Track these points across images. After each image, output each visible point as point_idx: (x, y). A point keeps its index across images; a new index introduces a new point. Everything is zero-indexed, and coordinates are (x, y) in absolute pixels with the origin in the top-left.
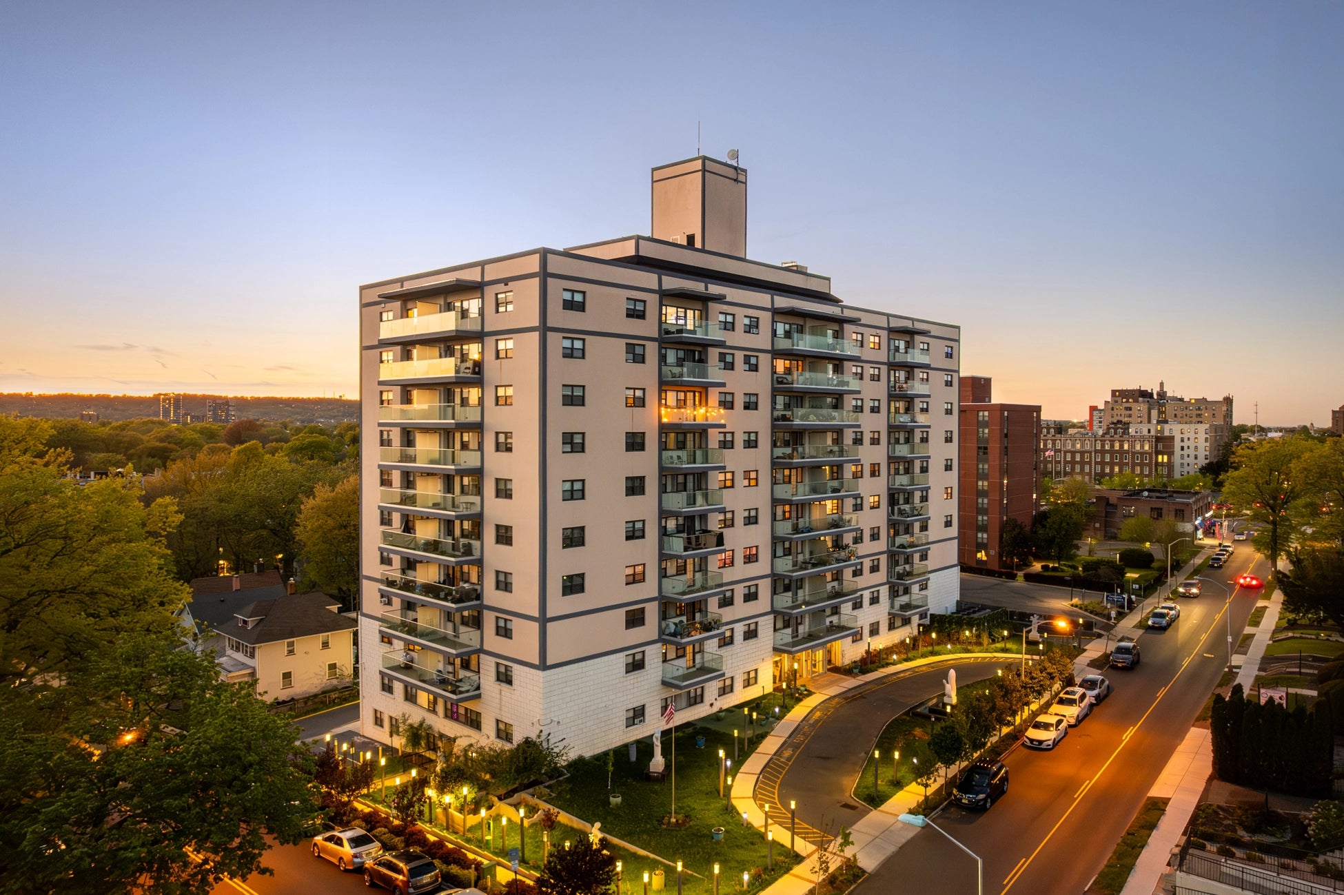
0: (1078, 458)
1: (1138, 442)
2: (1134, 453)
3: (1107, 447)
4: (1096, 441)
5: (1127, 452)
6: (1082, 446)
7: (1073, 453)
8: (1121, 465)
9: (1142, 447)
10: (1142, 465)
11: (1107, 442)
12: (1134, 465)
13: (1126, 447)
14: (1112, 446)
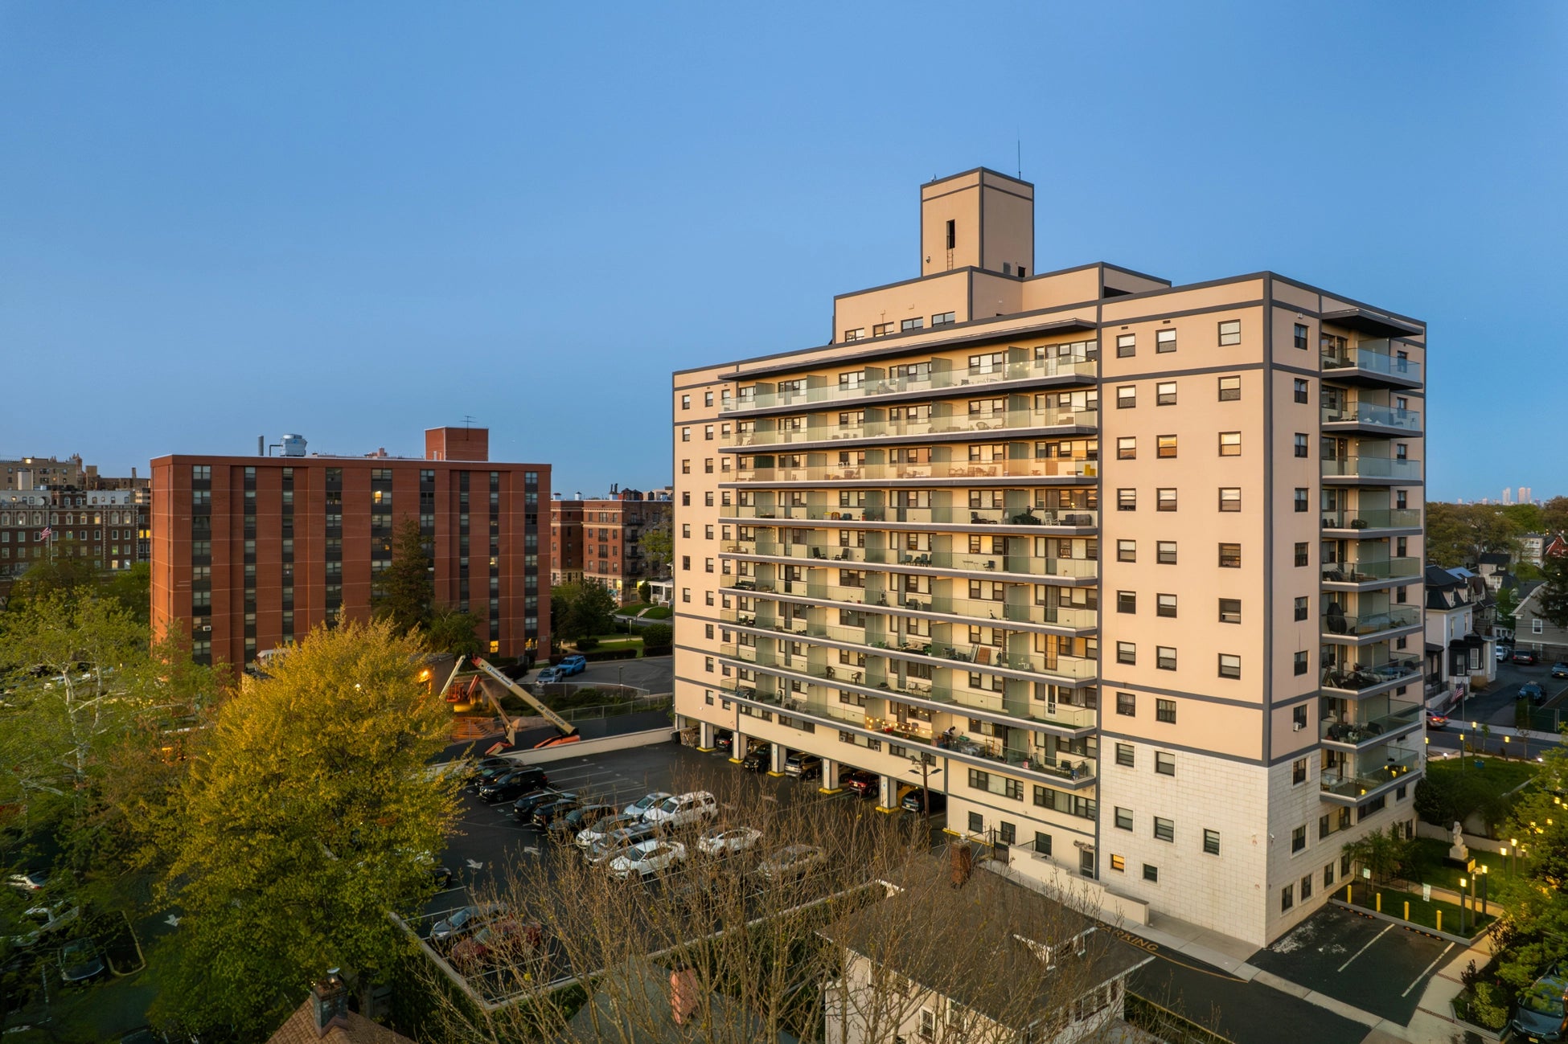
0: (22, 538)
1: (115, 513)
2: (109, 529)
3: (70, 522)
4: (51, 513)
5: (100, 527)
6: (29, 521)
7: (14, 532)
8: (91, 544)
9: (122, 520)
10: (121, 544)
11: (69, 514)
12: (110, 544)
13: (97, 521)
14: (77, 520)
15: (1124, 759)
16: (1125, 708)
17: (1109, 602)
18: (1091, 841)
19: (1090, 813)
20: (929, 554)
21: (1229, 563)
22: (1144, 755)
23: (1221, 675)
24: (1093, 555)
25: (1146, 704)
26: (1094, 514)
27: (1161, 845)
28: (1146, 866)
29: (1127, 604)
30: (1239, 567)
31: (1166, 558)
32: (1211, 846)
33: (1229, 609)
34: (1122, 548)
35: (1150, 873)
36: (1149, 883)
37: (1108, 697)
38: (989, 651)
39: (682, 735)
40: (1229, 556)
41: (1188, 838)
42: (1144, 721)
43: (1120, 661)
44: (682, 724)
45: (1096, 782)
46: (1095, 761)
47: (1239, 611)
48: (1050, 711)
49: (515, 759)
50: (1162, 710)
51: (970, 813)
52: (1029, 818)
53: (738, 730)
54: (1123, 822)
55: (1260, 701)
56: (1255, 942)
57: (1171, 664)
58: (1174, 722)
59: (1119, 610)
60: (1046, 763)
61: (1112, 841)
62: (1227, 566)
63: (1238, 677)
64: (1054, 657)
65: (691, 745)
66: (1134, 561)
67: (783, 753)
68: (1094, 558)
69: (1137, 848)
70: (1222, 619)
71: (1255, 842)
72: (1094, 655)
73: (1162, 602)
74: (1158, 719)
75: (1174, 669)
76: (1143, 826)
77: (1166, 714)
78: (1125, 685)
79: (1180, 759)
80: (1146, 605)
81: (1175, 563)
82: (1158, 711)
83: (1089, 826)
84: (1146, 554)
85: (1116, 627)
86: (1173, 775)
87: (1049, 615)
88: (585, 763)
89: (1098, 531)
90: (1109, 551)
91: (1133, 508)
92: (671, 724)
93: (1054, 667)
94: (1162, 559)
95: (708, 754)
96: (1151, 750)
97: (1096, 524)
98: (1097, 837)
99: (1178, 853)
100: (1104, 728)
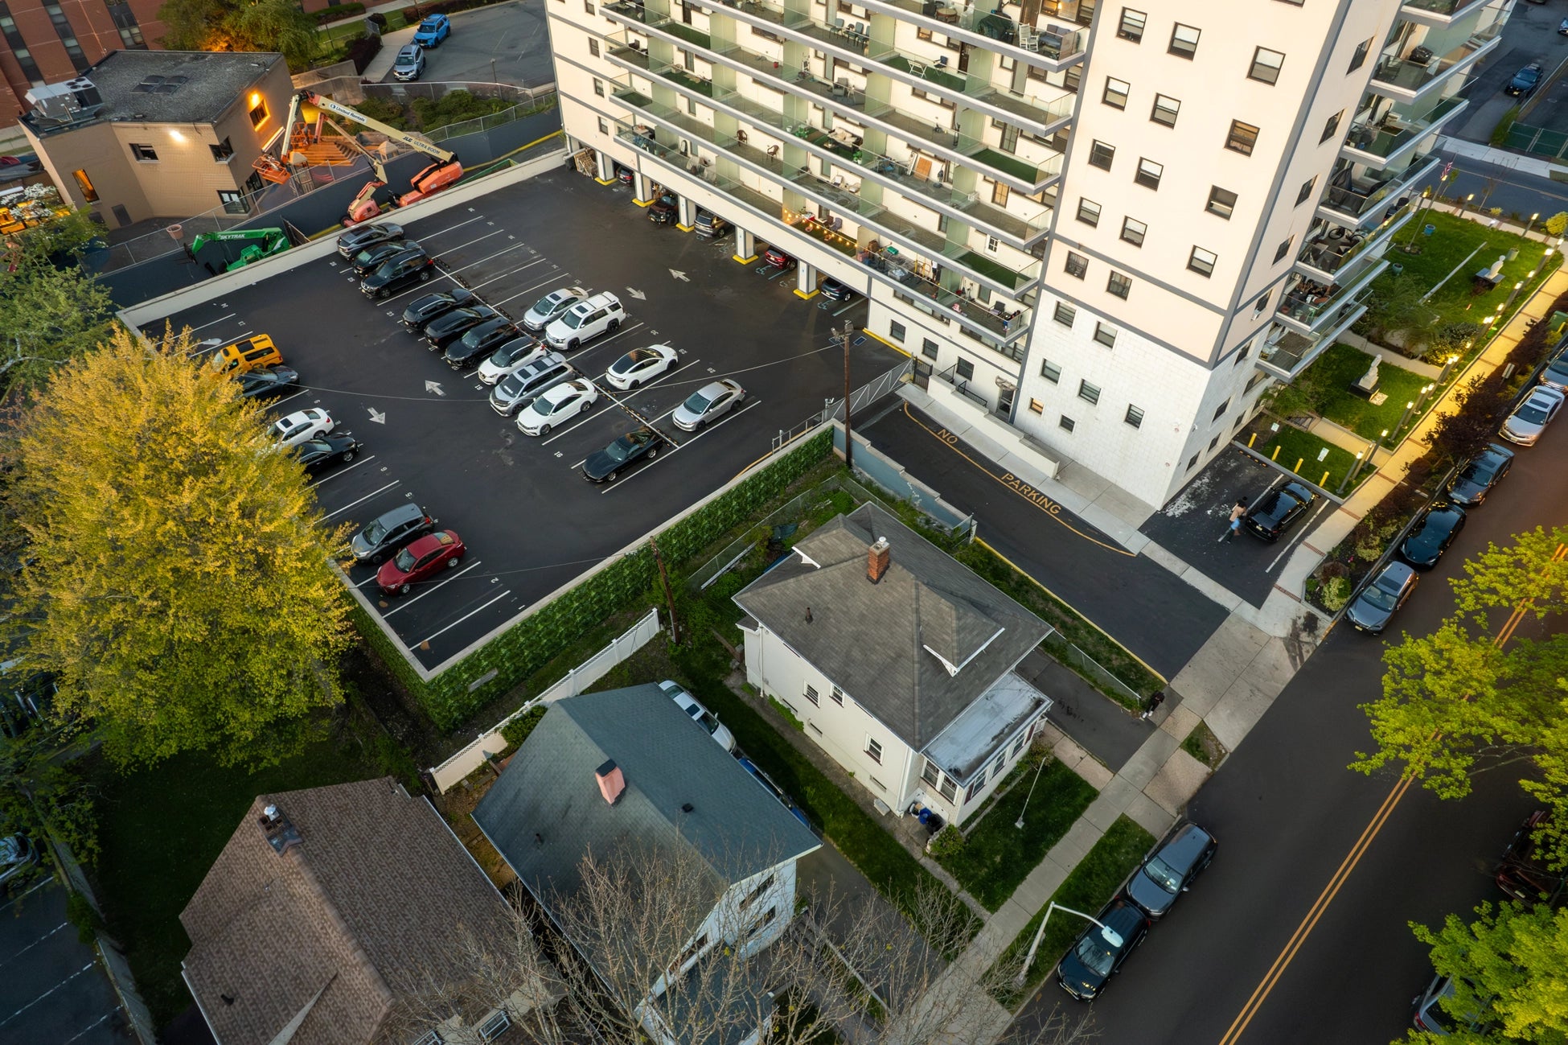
15: (1063, 317)
16: (1075, 268)
17: (1081, 149)
18: (1015, 382)
19: (1018, 356)
20: (866, 24)
21: (1238, 145)
22: (1085, 322)
23: (1191, 267)
24: (1072, 86)
25: (1099, 273)
26: (1085, 33)
27: (1083, 404)
28: (1063, 417)
29: (1102, 157)
30: (1249, 154)
31: (1163, 117)
32: (1133, 419)
33: (1221, 201)
34: (1111, 86)
35: (1067, 424)
36: (1063, 432)
37: (1058, 254)
38: (930, 164)
39: (577, 161)
40: (1241, 139)
41: (1112, 407)
42: (1093, 287)
43: (1079, 218)
44: (576, 146)
45: (1029, 331)
46: (1030, 312)
47: (1232, 205)
48: (990, 248)
49: (392, 225)
50: (1115, 282)
51: (893, 322)
52: (953, 344)
53: (639, 171)
54: (1049, 373)
55: (1225, 306)
56: (1152, 504)
57: (1137, 239)
58: (1125, 298)
59: (1091, 162)
60: (979, 297)
61: (1033, 387)
62: (1235, 149)
63: (1208, 275)
64: (1005, 193)
65: (590, 175)
66: (1122, 108)
67: (693, 211)
68: (1073, 90)
69: (1061, 399)
70: (1209, 208)
71: (1177, 430)
72: (1051, 203)
73: (1143, 167)
74: (1109, 290)
75: (1139, 245)
76: (1069, 383)
77: (1118, 288)
78: (1080, 247)
79: (1122, 336)
80: (1124, 165)
81: (1172, 126)
82: (1111, 282)
83: (1015, 368)
84: (1139, 106)
85: (1083, 181)
86: (1111, 347)
87: (1006, 142)
88: (472, 215)
89: (1086, 59)
90: (1093, 88)
91: (1137, 38)
92: (563, 145)
93: (1003, 202)
94: (1156, 116)
95: (610, 187)
96: (1096, 318)
97: (1084, 47)
98: (1020, 379)
99: (1098, 416)
100: (1047, 282)
